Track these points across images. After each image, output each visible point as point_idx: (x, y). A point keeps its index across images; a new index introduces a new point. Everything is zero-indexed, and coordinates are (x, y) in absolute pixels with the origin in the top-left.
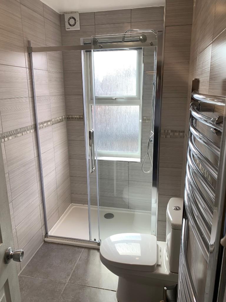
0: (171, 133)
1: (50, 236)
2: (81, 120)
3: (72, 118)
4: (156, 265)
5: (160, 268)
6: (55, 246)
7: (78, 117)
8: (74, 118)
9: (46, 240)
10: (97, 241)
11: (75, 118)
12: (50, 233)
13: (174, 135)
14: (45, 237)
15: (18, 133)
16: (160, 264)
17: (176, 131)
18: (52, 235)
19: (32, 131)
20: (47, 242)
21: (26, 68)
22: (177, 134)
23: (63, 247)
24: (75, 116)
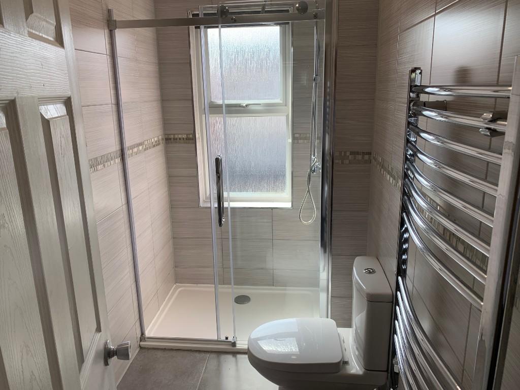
0: (350, 157)
1: (148, 338)
2: (191, 141)
3: (174, 139)
4: (342, 362)
5: (347, 366)
6: (159, 354)
7: (185, 136)
8: (178, 139)
9: (143, 345)
10: (230, 339)
11: (180, 139)
12: (148, 334)
13: (355, 159)
14: (141, 341)
15: (99, 165)
16: (346, 360)
17: (358, 153)
18: (152, 335)
19: (118, 160)
20: (144, 348)
21: (106, 55)
22: (360, 157)
23: (174, 353)
24: (180, 136)
